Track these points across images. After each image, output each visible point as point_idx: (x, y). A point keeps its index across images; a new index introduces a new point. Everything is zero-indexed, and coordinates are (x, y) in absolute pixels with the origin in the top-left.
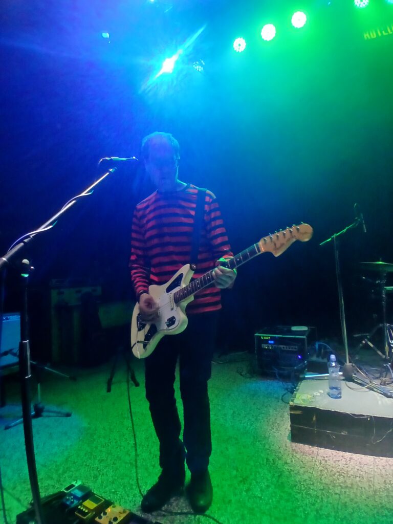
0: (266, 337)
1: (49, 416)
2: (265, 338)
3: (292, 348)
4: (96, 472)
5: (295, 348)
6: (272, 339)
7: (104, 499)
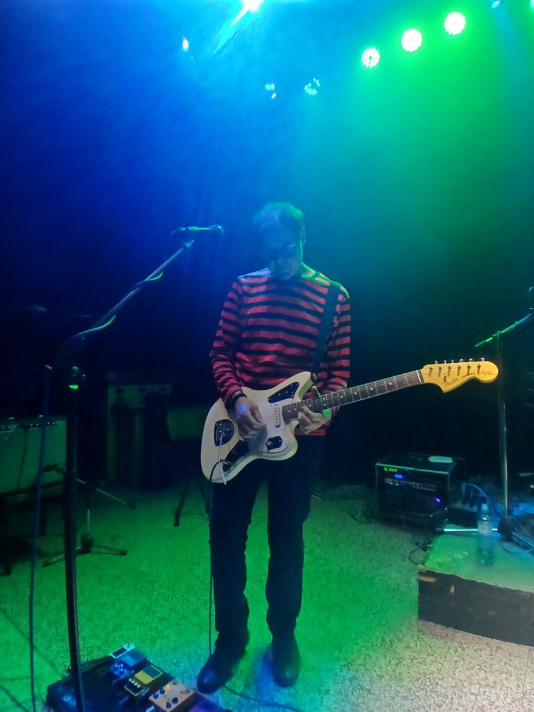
0: (393, 468)
1: (99, 553)
2: (391, 470)
3: (428, 487)
4: (154, 634)
5: (433, 488)
6: (400, 472)
7: (163, 671)
